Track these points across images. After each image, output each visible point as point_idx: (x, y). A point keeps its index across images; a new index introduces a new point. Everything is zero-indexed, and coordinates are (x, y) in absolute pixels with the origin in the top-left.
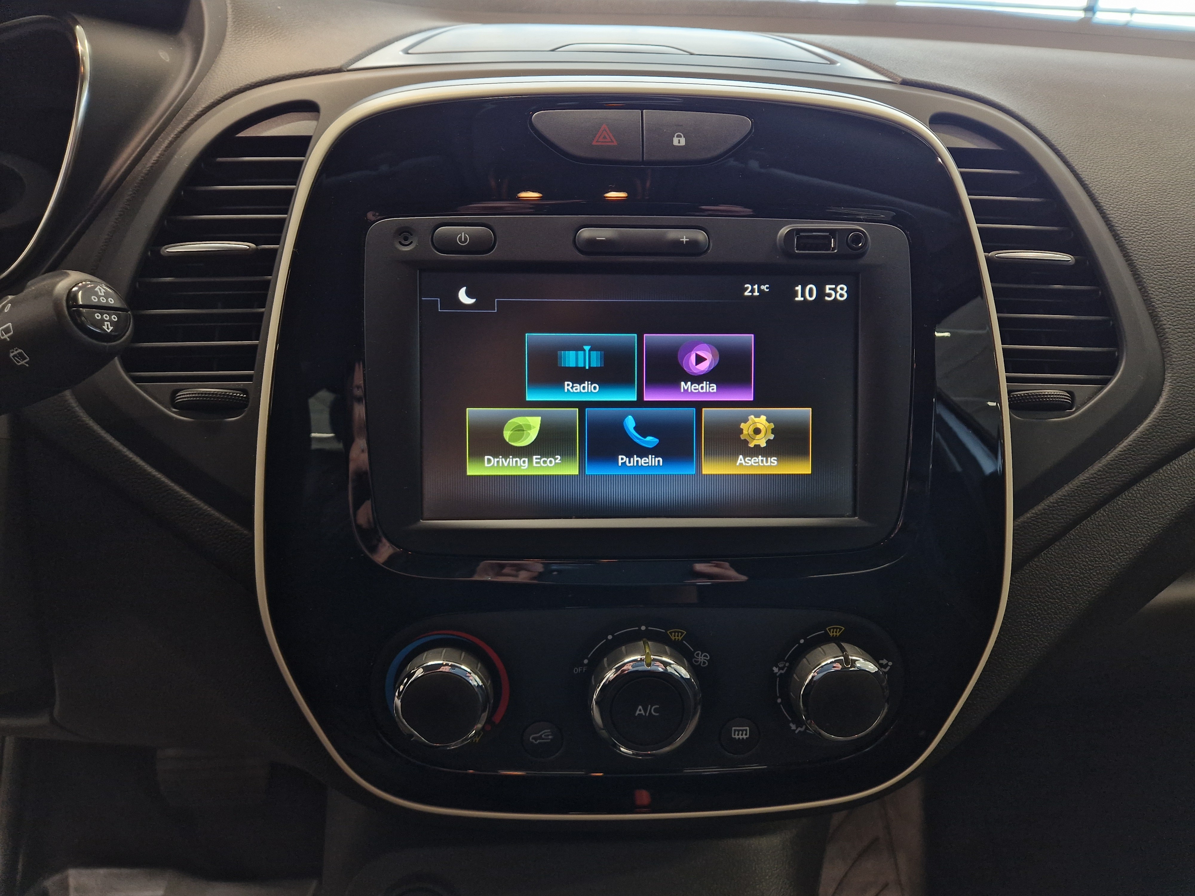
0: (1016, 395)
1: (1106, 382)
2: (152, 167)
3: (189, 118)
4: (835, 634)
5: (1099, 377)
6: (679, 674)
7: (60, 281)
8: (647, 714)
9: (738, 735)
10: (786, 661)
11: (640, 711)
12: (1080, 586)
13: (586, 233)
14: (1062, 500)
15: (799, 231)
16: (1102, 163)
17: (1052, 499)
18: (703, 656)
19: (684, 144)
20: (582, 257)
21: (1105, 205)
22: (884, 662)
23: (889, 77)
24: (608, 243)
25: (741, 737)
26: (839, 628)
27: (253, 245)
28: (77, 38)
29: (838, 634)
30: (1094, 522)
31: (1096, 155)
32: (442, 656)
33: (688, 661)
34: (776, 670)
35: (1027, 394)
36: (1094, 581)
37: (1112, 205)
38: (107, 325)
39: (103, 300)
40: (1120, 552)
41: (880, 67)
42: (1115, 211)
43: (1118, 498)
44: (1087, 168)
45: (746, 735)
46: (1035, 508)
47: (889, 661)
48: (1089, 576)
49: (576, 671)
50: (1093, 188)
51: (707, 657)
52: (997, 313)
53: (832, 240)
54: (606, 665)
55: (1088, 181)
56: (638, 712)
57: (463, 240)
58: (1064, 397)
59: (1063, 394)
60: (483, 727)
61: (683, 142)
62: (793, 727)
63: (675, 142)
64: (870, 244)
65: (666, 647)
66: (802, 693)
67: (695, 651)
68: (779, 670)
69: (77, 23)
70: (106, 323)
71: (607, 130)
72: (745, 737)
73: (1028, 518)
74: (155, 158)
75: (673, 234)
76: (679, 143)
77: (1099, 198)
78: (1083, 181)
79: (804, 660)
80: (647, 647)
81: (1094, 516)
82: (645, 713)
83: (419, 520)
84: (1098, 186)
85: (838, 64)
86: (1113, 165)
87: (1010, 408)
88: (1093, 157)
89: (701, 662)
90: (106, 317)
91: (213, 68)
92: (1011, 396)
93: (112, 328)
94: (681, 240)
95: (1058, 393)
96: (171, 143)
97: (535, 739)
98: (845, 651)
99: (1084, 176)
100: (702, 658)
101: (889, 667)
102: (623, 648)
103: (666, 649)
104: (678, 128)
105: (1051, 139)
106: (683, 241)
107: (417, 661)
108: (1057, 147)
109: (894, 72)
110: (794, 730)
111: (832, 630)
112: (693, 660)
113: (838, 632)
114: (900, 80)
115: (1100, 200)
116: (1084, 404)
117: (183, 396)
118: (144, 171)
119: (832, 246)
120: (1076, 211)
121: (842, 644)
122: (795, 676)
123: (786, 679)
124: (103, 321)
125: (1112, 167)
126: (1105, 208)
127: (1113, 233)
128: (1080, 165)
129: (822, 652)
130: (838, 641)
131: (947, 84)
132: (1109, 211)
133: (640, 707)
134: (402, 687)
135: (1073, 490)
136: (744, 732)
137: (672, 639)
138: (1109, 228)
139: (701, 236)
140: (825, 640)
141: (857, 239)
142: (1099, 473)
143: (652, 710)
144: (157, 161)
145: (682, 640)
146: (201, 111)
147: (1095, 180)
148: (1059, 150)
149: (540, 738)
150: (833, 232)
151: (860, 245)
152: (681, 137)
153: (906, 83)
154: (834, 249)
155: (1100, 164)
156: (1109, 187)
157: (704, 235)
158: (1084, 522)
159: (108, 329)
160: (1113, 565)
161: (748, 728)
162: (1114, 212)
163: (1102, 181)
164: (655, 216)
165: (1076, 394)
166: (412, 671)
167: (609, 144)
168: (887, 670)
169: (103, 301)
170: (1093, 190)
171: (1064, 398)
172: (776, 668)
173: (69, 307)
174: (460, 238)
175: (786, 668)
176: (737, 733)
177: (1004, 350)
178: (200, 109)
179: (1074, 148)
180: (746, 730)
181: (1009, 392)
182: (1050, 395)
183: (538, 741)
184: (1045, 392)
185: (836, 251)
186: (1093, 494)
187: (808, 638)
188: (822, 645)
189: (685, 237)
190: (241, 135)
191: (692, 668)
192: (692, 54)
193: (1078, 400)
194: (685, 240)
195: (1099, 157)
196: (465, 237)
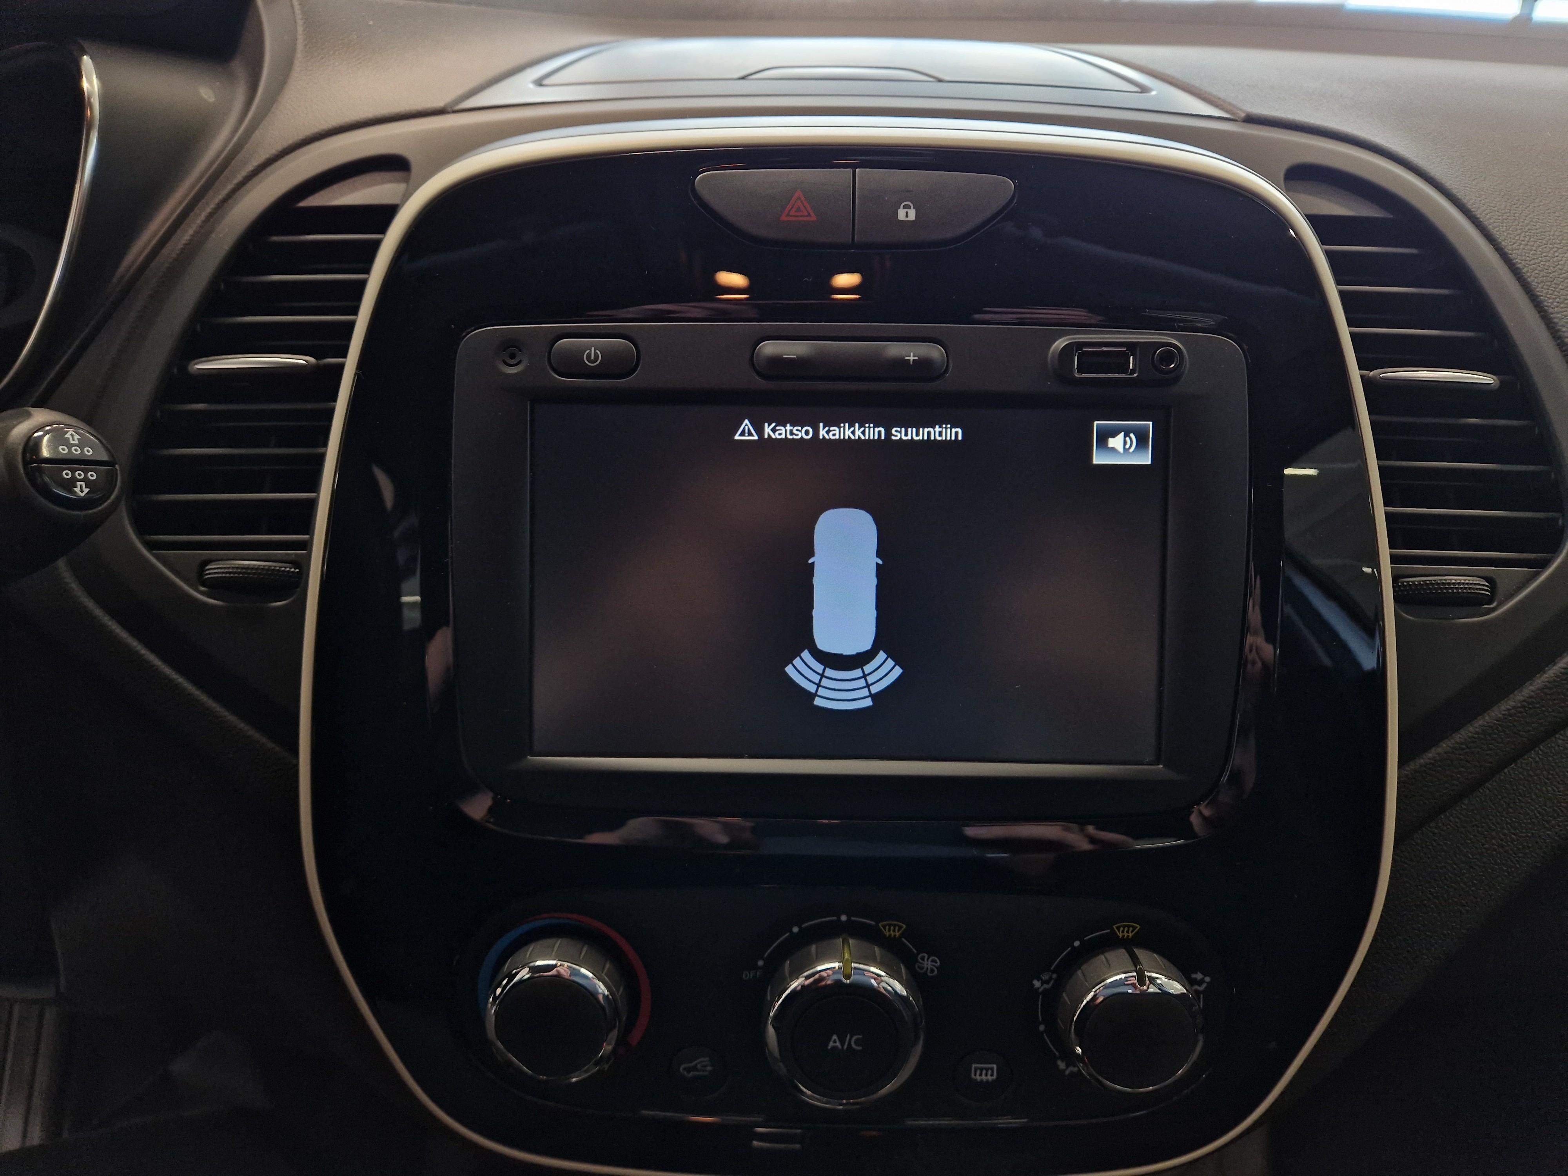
0: (1406, 582)
1: (1543, 565)
2: (183, 249)
3: (236, 181)
4: (1126, 934)
5: (1532, 556)
6: (893, 989)
7: (16, 425)
8: (845, 1047)
9: (981, 1075)
10: (1053, 972)
11: (834, 1042)
12: (1498, 864)
13: (769, 348)
14: (1474, 740)
15: (1080, 345)
16: (1543, 237)
17: (1459, 737)
18: (930, 960)
19: (914, 218)
20: (761, 384)
21: (1546, 299)
22: (1199, 976)
23: (1227, 111)
24: (799, 363)
25: (984, 1077)
26: (1132, 926)
27: (312, 360)
28: (83, 73)
29: (1131, 935)
30: (1520, 770)
31: (1535, 224)
32: (554, 953)
33: (907, 967)
34: (1037, 984)
35: (1423, 581)
36: (1519, 857)
37: (1557, 300)
38: (81, 486)
39: (76, 450)
40: (1559, 816)
41: (1214, 96)
42: (1562, 308)
43: (1557, 736)
44: (1521, 244)
45: (992, 1075)
46: (1433, 750)
47: (1205, 976)
48: (1511, 850)
49: (746, 976)
50: (1528, 274)
51: (936, 963)
52: (1377, 460)
53: (1131, 357)
54: (787, 974)
55: (1521, 263)
56: (831, 1044)
57: (592, 358)
58: (1479, 587)
59: (1478, 582)
60: (614, 1051)
61: (912, 215)
62: (1062, 1065)
63: (901, 215)
64: (1188, 366)
65: (877, 949)
66: (1075, 1019)
67: (918, 954)
68: (1042, 985)
69: (84, 52)
70: (79, 484)
71: (803, 198)
72: (990, 1078)
73: (1421, 766)
74: (187, 237)
75: (894, 350)
76: (907, 216)
77: (1538, 290)
78: (1514, 264)
79: (1079, 972)
80: (846, 949)
81: (1521, 762)
82: (843, 1045)
83: (526, 757)
84: (1537, 272)
85: (1154, 93)
86: (1560, 238)
87: (1395, 601)
88: (1529, 227)
89: (927, 969)
90: (79, 475)
91: (273, 110)
92: (1400, 584)
93: (88, 490)
94: (907, 358)
95: (1471, 582)
96: (211, 215)
97: (689, 1070)
98: (1140, 964)
99: (1514, 256)
100: (929, 964)
101: (1205, 985)
102: (814, 947)
103: (875, 952)
104: (906, 195)
105: (1465, 201)
106: (909, 360)
107: (519, 956)
108: (1476, 213)
109: (1235, 103)
110: (1064, 1071)
111: (1122, 929)
112: (916, 966)
113: (1130, 931)
114: (1243, 115)
115: (1538, 291)
116: (1511, 596)
117: (214, 570)
118: (174, 255)
119: (1131, 367)
120: (1502, 309)
121: (1134, 950)
122: (1064, 995)
123: (1052, 997)
124: (73, 482)
125: (1558, 242)
126: (1546, 304)
127: (1559, 341)
128: (1509, 240)
129: (1106, 963)
130: (1128, 945)
131: (1312, 122)
132: (1552, 308)
133: (835, 1037)
134: (499, 991)
135: (1490, 724)
136: (990, 1072)
137: (885, 935)
138: (1551, 334)
139: (935, 352)
140: (1110, 943)
141: (1168, 357)
142: (1530, 700)
143: (853, 1041)
144: (191, 241)
145: (901, 936)
146: (252, 171)
147: (1532, 262)
148: (1478, 218)
149: (695, 1068)
150: (1132, 347)
151: (1173, 366)
152: (910, 208)
153: (1251, 120)
154: (1133, 371)
155: (1540, 238)
156: (1554, 272)
157: (940, 350)
158: (1506, 770)
159: (82, 491)
160: (1548, 835)
161: (995, 1066)
162: (1561, 310)
163: (1542, 263)
164: (869, 324)
165: (1498, 581)
166: (514, 972)
167: (805, 219)
168: (1202, 988)
169: (76, 452)
170: (1529, 277)
171: (1481, 589)
172: (1038, 981)
173: (26, 463)
174: (589, 355)
175: (1052, 982)
176: (978, 1072)
177: (1387, 514)
178: (250, 168)
179: (1500, 214)
180: (992, 1069)
181: (1395, 579)
182: (1458, 583)
183: (692, 1074)
184: (1451, 580)
185: (1135, 375)
186: (1520, 731)
187: (1086, 938)
188: (1106, 951)
189: (912, 354)
190: (302, 204)
191: (915, 980)
192: (940, 81)
193: (1501, 589)
194: (912, 358)
195: (1538, 227)
196: (596, 354)
